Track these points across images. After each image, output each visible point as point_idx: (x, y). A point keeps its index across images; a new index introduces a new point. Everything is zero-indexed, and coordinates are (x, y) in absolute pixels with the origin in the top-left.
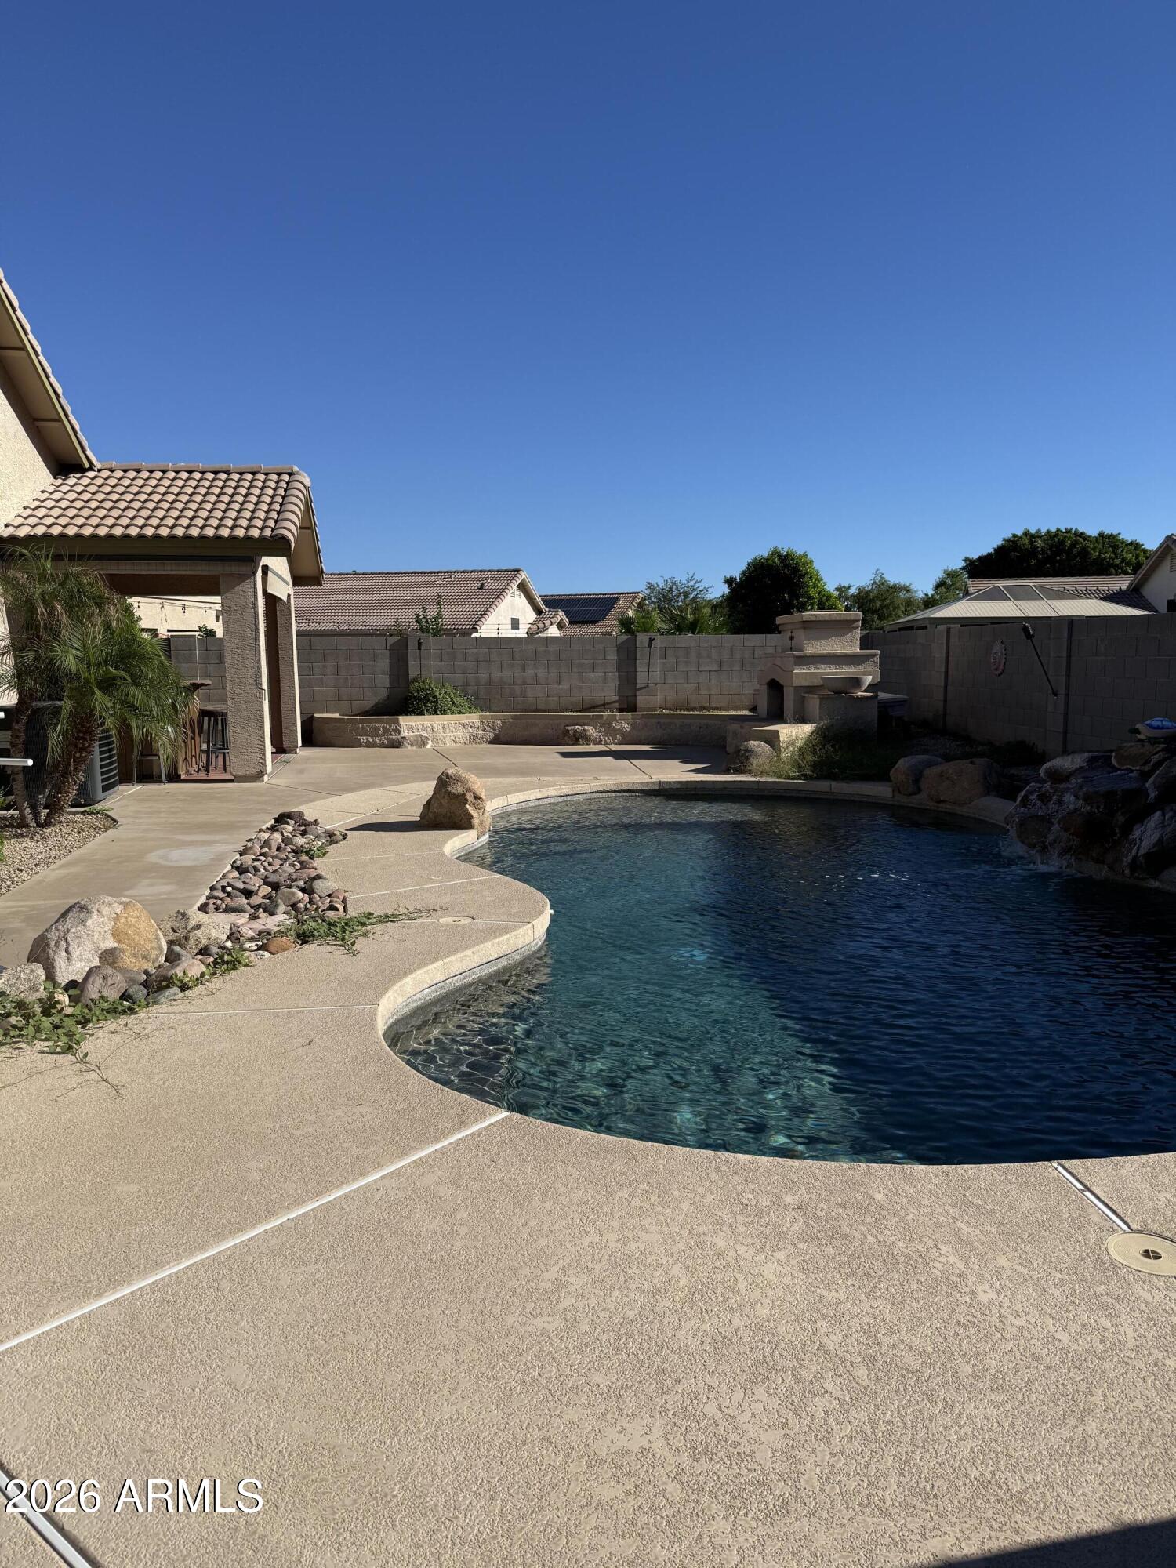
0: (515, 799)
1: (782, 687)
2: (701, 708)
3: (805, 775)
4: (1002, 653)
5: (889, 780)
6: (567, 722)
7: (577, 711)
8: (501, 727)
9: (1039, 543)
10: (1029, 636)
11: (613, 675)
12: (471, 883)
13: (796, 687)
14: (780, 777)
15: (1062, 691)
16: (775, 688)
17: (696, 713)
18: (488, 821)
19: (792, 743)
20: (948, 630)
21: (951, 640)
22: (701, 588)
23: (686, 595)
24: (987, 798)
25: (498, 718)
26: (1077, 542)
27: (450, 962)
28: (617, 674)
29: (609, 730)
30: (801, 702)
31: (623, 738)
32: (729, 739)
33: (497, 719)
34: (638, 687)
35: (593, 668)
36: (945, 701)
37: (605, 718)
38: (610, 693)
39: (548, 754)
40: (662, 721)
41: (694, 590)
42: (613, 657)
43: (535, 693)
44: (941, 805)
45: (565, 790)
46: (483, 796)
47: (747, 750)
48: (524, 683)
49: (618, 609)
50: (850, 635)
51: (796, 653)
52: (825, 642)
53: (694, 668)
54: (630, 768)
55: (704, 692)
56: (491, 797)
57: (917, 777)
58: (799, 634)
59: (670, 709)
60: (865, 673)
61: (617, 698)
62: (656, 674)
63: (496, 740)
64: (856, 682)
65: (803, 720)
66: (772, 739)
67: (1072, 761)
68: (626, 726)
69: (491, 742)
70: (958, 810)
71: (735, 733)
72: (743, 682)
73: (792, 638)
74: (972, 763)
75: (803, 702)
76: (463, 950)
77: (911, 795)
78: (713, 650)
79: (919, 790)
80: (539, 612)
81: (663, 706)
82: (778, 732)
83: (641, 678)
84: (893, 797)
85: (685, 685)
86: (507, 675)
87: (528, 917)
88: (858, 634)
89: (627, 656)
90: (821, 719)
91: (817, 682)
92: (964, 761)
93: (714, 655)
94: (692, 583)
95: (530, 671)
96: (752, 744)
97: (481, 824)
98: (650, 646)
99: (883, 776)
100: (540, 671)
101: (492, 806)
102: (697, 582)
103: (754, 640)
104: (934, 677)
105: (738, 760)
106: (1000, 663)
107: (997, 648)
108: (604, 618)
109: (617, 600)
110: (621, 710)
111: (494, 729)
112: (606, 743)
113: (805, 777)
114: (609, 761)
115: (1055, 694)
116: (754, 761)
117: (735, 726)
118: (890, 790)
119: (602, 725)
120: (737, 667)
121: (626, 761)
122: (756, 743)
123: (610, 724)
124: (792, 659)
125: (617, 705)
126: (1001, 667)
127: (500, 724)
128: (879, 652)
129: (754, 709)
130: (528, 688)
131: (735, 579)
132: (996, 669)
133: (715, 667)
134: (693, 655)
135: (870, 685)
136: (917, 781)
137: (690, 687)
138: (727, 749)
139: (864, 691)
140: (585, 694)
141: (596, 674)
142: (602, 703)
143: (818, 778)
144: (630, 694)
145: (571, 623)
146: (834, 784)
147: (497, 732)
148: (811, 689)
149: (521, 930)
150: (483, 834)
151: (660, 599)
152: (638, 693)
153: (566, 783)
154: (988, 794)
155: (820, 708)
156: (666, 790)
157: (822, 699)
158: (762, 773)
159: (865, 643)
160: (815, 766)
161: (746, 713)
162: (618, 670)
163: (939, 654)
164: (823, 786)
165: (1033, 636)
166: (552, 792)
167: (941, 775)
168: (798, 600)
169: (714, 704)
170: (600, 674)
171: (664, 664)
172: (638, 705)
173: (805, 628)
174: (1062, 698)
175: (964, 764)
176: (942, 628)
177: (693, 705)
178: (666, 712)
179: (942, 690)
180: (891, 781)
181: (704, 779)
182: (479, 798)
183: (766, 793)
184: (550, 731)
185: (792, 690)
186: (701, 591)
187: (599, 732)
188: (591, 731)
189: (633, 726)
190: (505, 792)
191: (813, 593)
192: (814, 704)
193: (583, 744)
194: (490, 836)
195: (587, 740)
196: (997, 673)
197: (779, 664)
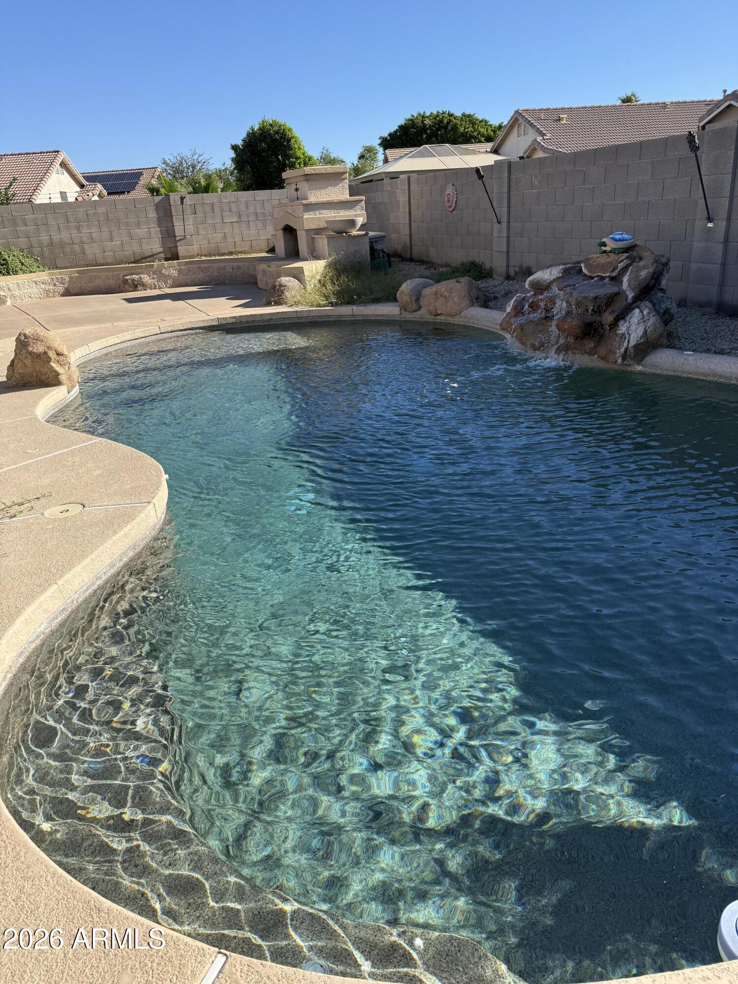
0: (95, 348)
1: (296, 230)
2: (231, 253)
3: (331, 303)
4: (453, 193)
5: (395, 300)
6: (125, 273)
7: (131, 263)
8: (69, 281)
9: (427, 122)
10: (481, 177)
11: (155, 230)
12: (72, 453)
13: (307, 230)
14: (312, 306)
15: (504, 219)
16: (289, 231)
17: (226, 257)
18: (76, 374)
19: (313, 277)
20: (409, 178)
21: (412, 187)
22: (204, 161)
23: (194, 167)
24: (472, 308)
25: (63, 273)
26: (450, 121)
27: (66, 581)
28: (158, 229)
29: (160, 276)
30: (312, 242)
31: (173, 282)
32: (259, 277)
33: (65, 275)
34: (178, 238)
35: (138, 225)
36: (411, 235)
37: (155, 267)
38: (155, 246)
39: (115, 302)
40: (203, 265)
41: (199, 162)
42: (153, 215)
43: (93, 251)
44: (438, 317)
45: (139, 333)
46: (65, 352)
47: (281, 286)
48: (82, 242)
49: (143, 181)
50: (341, 185)
51: (304, 202)
52: (323, 191)
53: (219, 220)
54: (188, 308)
55: (230, 240)
56: (72, 348)
57: (417, 296)
58: (303, 186)
59: (206, 256)
60: (359, 216)
61: (162, 250)
62: (190, 228)
63: (67, 293)
64: (352, 223)
65: (317, 258)
66: (298, 275)
67: (551, 273)
68: (174, 273)
69: (63, 295)
70: (451, 320)
71: (264, 272)
72: (259, 230)
73: (297, 190)
74: (457, 282)
75: (313, 242)
76: (79, 562)
77: (414, 311)
78: (232, 205)
79: (420, 308)
80: (82, 186)
81: (199, 252)
82: (302, 268)
83: (179, 231)
84: (401, 314)
85: (215, 235)
86: (65, 236)
87: (146, 495)
88: (346, 184)
89: (165, 214)
90: (330, 255)
91: (323, 225)
92: (452, 281)
93: (234, 209)
94: (196, 157)
95: (85, 231)
96: (284, 280)
97: (70, 378)
98: (182, 203)
99: (391, 297)
100: (93, 230)
101: (76, 357)
102: (200, 156)
103: (263, 195)
104: (399, 217)
105: (275, 295)
106: (452, 202)
107: (450, 190)
108: (134, 189)
109: (141, 174)
110: (167, 259)
111: (63, 284)
112: (160, 288)
113: (332, 304)
114: (168, 302)
115: (499, 222)
116: (288, 294)
117: (262, 266)
118: (398, 309)
119: (154, 273)
120: (252, 218)
121: (181, 302)
122: (287, 279)
123: (160, 272)
124: (301, 207)
125: (162, 255)
126: (454, 205)
127: (67, 279)
128: (364, 198)
129: (272, 250)
130: (86, 246)
131: (239, 146)
132: (450, 207)
133: (235, 219)
134: (217, 209)
135: (362, 225)
136: (418, 300)
137: (219, 236)
138: (259, 285)
139: (358, 231)
140: (134, 248)
141: (142, 230)
142: (150, 254)
143: (341, 304)
144: (172, 245)
145: (109, 194)
146: (354, 307)
147: (66, 285)
148: (318, 231)
149: (142, 515)
150: (73, 387)
151: (174, 171)
152: (178, 244)
153: (138, 327)
154: (473, 305)
155: (328, 246)
156: (224, 325)
157: (329, 238)
158: (297, 304)
159: (353, 191)
160: (338, 294)
161: (264, 254)
162: (159, 225)
163: (403, 199)
164: (346, 310)
165: (483, 177)
166: (128, 336)
167: (436, 294)
168: (289, 160)
169: (239, 249)
170: (145, 230)
171: (195, 218)
172: (180, 254)
173: (307, 180)
174: (504, 225)
175: (452, 283)
176: (405, 176)
177: (223, 251)
178: (204, 258)
179: (408, 226)
180: (397, 301)
181: (253, 313)
182: (62, 355)
183: (303, 320)
184: (112, 282)
185: (304, 232)
186: (204, 162)
187: (153, 278)
188: (146, 278)
189: (180, 272)
190: (85, 341)
191: (299, 154)
192: (323, 243)
193: (141, 290)
194: (80, 389)
195: (144, 286)
196: (451, 209)
197: (290, 212)
